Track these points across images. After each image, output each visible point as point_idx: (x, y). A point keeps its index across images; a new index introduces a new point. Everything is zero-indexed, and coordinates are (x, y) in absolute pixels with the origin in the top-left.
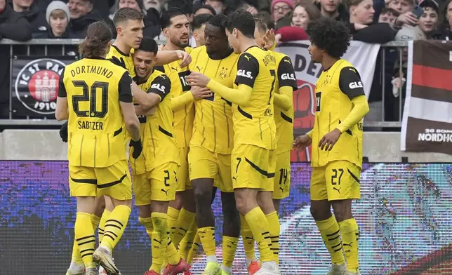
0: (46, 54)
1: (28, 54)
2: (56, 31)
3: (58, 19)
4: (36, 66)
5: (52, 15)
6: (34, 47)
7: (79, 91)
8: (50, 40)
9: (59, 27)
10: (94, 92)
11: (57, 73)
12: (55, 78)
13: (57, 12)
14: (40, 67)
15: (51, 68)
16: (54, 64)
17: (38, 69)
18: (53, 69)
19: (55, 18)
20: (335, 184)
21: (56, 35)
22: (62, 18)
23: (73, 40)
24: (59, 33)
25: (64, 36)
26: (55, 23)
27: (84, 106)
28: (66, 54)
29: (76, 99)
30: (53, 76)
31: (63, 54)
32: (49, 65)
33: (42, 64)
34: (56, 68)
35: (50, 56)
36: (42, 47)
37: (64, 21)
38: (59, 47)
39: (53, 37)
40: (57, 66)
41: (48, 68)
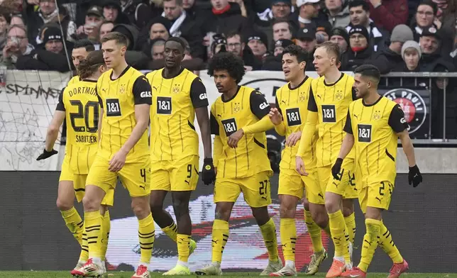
0: (401, 85)
1: (387, 85)
2: (409, 66)
3: (411, 56)
4: (393, 94)
5: (405, 52)
6: (391, 79)
7: (76, 110)
8: (405, 73)
9: (412, 62)
10: (87, 110)
11: (411, 100)
12: (409, 105)
13: (410, 50)
14: (396, 96)
15: (405, 97)
16: (408, 93)
17: (395, 98)
18: (407, 97)
19: (408, 55)
20: (263, 193)
21: (410, 69)
22: (414, 54)
23: (424, 73)
24: (412, 67)
25: (417, 70)
26: (408, 59)
27: (79, 122)
28: (418, 84)
29: (73, 116)
30: (407, 104)
31: (416, 85)
32: (404, 94)
33: (398, 93)
34: (409, 97)
35: (405, 87)
36: (398, 79)
37: (416, 57)
38: (412, 79)
39: (407, 70)
40: (410, 95)
41: (403, 96)
